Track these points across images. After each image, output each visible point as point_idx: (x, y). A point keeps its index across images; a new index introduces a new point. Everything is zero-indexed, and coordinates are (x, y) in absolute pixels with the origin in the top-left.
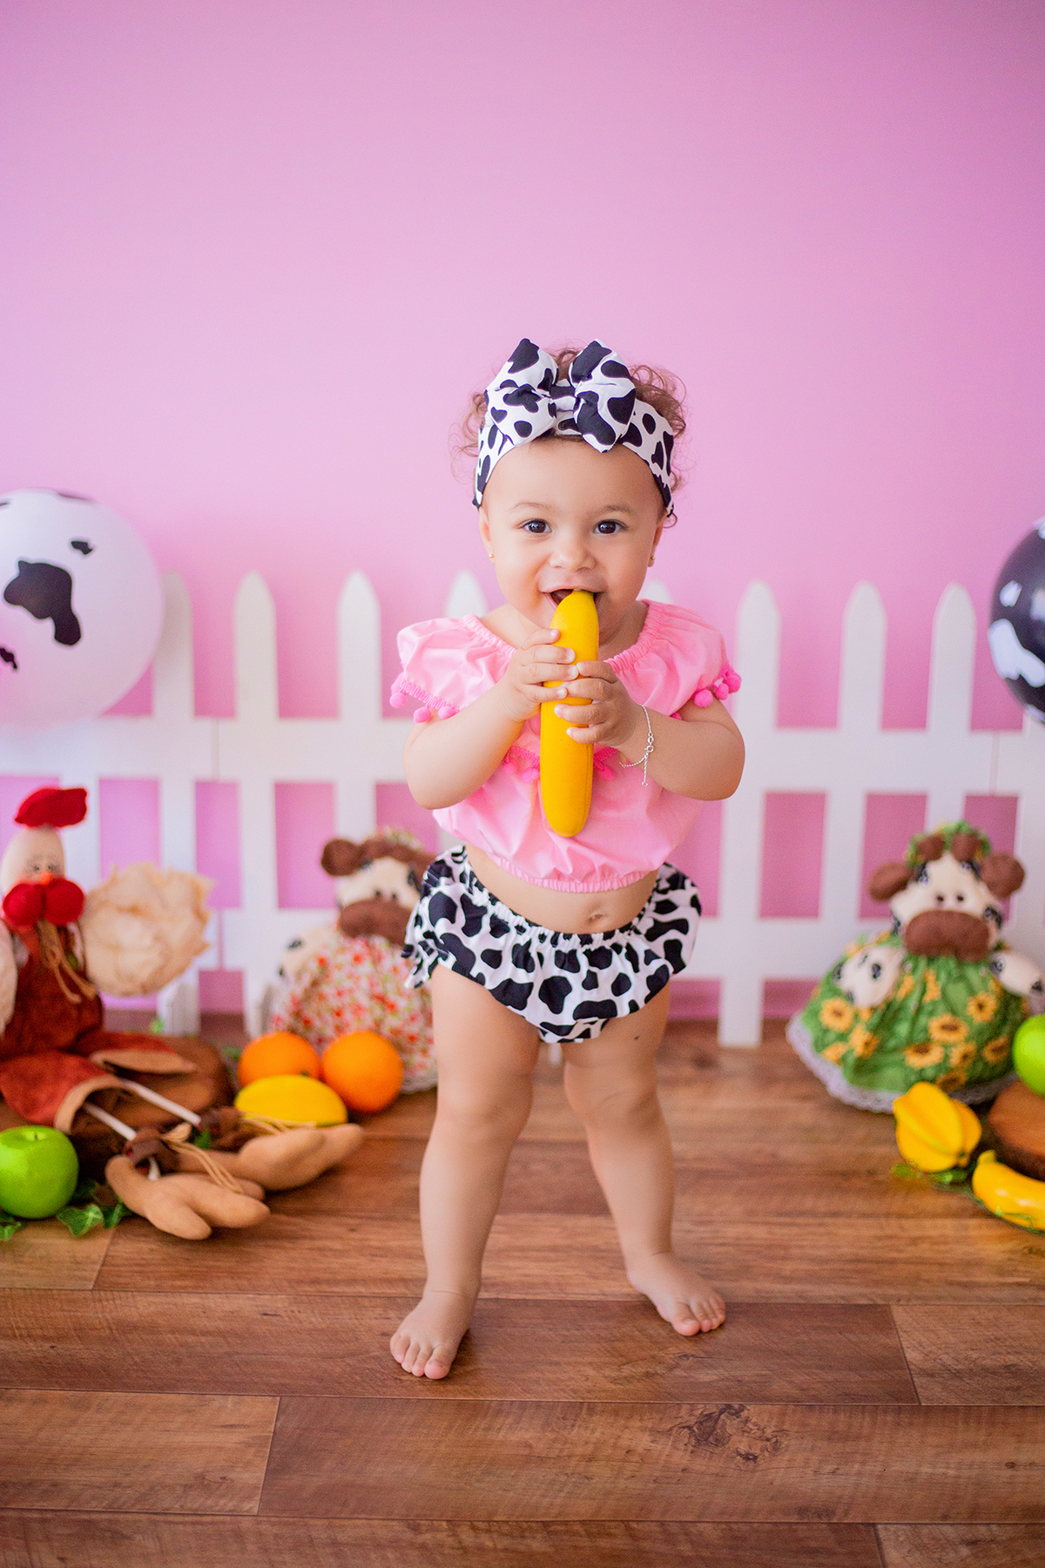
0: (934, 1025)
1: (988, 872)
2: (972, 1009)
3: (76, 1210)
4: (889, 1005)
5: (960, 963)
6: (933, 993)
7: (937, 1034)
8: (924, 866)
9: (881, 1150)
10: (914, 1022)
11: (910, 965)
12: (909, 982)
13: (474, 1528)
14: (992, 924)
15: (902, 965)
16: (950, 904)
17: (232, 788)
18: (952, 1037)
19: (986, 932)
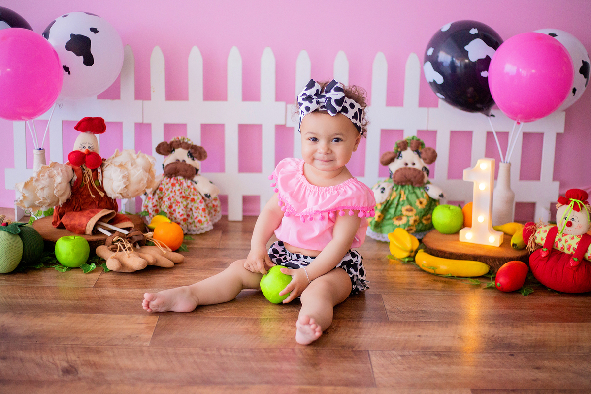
0: (404, 209)
1: (423, 155)
2: (418, 204)
3: (87, 265)
4: (387, 202)
5: (413, 188)
7: (405, 213)
8: (400, 152)
9: (384, 253)
10: (396, 208)
11: (395, 189)
12: (395, 194)
13: (225, 350)
14: (425, 174)
15: (392, 188)
16: (410, 166)
17: (149, 125)
18: (410, 214)
19: (423, 177)
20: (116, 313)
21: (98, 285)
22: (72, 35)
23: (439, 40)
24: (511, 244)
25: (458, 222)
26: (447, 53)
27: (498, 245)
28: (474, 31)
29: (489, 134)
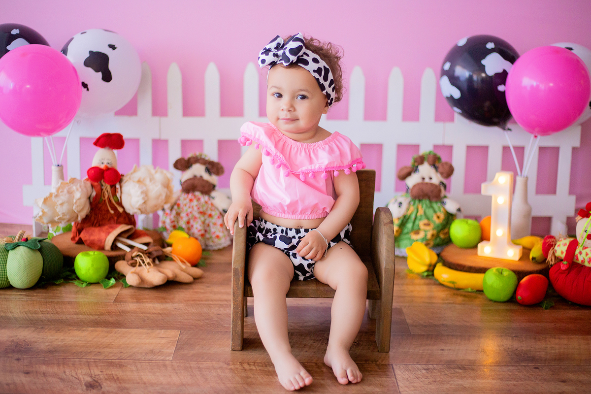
0: (421, 223)
1: (441, 169)
2: (435, 218)
3: (107, 280)
4: (404, 217)
5: (431, 202)
6: (421, 212)
7: (422, 227)
8: (417, 167)
9: (403, 267)
10: (414, 222)
11: (412, 203)
12: (412, 208)
13: (248, 364)
14: (442, 188)
15: (409, 203)
16: (427, 180)
17: (166, 142)
18: (428, 228)
19: (440, 191)
20: (138, 328)
21: (118, 300)
22: (91, 52)
23: (455, 55)
24: (531, 257)
25: (476, 235)
26: (464, 67)
27: (517, 258)
28: (490, 46)
29: (506, 149)
